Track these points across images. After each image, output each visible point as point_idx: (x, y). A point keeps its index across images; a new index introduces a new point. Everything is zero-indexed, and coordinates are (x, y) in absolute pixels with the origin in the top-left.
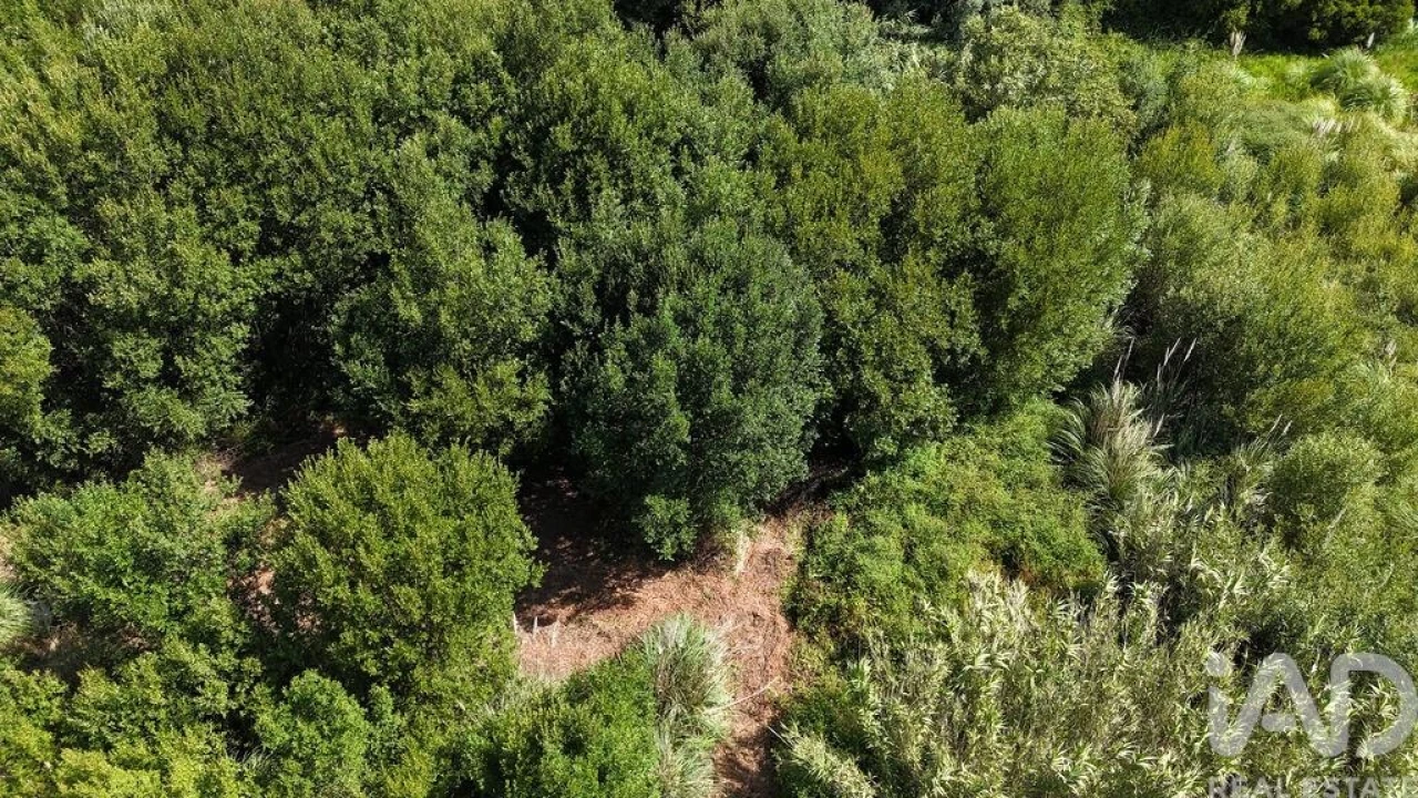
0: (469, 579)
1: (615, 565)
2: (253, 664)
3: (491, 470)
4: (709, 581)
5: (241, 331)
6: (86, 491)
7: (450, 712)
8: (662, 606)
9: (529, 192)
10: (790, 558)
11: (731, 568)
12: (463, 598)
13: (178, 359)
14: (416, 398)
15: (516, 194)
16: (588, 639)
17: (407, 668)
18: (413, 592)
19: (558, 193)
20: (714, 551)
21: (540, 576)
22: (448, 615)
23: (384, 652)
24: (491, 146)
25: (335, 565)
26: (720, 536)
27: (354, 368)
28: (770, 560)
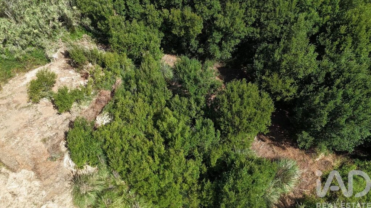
0: (251, 124)
1: (286, 138)
2: (202, 112)
3: (270, 104)
4: (307, 157)
5: (238, 41)
6: (194, 60)
7: (232, 146)
8: (292, 155)
9: (324, 39)
10: (333, 166)
11: (315, 158)
12: (247, 127)
13: (223, 42)
14: (265, 76)
15: (321, 39)
16: (270, 150)
17: (229, 132)
18: (238, 119)
19: (332, 44)
20: (313, 152)
21: (267, 132)
22: (243, 128)
23: (226, 127)
24: (322, 23)
25: (228, 104)
26: (317, 149)
27: (256, 62)
28: (327, 163)
